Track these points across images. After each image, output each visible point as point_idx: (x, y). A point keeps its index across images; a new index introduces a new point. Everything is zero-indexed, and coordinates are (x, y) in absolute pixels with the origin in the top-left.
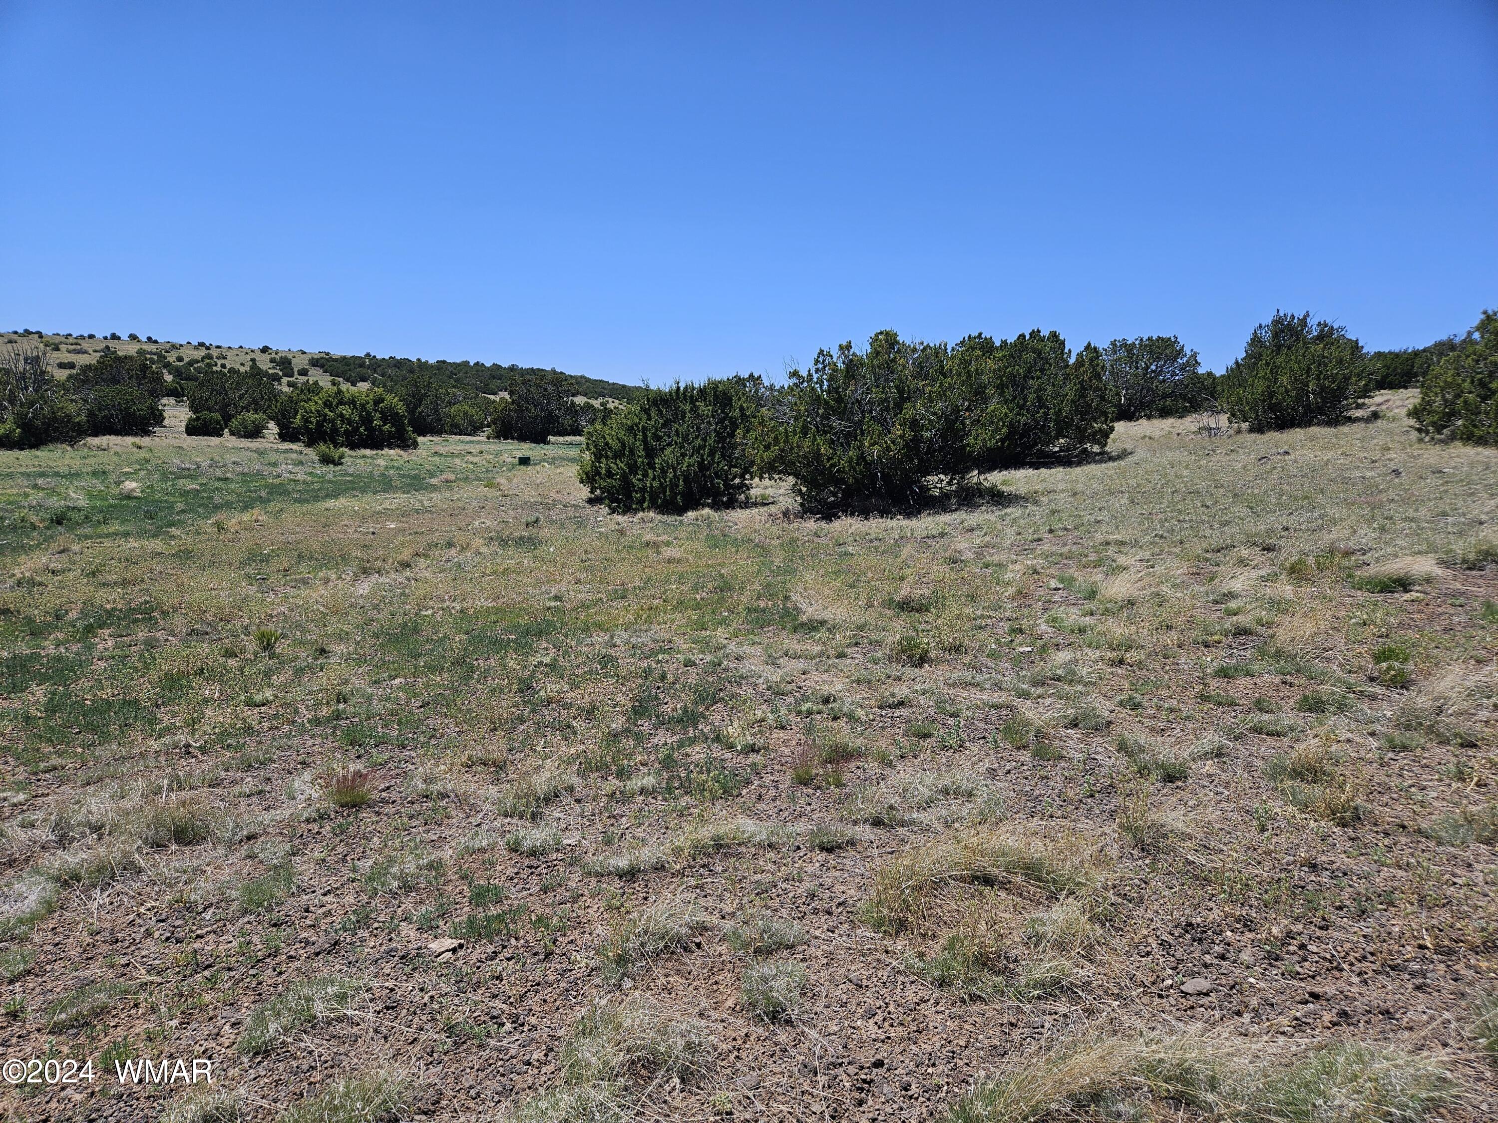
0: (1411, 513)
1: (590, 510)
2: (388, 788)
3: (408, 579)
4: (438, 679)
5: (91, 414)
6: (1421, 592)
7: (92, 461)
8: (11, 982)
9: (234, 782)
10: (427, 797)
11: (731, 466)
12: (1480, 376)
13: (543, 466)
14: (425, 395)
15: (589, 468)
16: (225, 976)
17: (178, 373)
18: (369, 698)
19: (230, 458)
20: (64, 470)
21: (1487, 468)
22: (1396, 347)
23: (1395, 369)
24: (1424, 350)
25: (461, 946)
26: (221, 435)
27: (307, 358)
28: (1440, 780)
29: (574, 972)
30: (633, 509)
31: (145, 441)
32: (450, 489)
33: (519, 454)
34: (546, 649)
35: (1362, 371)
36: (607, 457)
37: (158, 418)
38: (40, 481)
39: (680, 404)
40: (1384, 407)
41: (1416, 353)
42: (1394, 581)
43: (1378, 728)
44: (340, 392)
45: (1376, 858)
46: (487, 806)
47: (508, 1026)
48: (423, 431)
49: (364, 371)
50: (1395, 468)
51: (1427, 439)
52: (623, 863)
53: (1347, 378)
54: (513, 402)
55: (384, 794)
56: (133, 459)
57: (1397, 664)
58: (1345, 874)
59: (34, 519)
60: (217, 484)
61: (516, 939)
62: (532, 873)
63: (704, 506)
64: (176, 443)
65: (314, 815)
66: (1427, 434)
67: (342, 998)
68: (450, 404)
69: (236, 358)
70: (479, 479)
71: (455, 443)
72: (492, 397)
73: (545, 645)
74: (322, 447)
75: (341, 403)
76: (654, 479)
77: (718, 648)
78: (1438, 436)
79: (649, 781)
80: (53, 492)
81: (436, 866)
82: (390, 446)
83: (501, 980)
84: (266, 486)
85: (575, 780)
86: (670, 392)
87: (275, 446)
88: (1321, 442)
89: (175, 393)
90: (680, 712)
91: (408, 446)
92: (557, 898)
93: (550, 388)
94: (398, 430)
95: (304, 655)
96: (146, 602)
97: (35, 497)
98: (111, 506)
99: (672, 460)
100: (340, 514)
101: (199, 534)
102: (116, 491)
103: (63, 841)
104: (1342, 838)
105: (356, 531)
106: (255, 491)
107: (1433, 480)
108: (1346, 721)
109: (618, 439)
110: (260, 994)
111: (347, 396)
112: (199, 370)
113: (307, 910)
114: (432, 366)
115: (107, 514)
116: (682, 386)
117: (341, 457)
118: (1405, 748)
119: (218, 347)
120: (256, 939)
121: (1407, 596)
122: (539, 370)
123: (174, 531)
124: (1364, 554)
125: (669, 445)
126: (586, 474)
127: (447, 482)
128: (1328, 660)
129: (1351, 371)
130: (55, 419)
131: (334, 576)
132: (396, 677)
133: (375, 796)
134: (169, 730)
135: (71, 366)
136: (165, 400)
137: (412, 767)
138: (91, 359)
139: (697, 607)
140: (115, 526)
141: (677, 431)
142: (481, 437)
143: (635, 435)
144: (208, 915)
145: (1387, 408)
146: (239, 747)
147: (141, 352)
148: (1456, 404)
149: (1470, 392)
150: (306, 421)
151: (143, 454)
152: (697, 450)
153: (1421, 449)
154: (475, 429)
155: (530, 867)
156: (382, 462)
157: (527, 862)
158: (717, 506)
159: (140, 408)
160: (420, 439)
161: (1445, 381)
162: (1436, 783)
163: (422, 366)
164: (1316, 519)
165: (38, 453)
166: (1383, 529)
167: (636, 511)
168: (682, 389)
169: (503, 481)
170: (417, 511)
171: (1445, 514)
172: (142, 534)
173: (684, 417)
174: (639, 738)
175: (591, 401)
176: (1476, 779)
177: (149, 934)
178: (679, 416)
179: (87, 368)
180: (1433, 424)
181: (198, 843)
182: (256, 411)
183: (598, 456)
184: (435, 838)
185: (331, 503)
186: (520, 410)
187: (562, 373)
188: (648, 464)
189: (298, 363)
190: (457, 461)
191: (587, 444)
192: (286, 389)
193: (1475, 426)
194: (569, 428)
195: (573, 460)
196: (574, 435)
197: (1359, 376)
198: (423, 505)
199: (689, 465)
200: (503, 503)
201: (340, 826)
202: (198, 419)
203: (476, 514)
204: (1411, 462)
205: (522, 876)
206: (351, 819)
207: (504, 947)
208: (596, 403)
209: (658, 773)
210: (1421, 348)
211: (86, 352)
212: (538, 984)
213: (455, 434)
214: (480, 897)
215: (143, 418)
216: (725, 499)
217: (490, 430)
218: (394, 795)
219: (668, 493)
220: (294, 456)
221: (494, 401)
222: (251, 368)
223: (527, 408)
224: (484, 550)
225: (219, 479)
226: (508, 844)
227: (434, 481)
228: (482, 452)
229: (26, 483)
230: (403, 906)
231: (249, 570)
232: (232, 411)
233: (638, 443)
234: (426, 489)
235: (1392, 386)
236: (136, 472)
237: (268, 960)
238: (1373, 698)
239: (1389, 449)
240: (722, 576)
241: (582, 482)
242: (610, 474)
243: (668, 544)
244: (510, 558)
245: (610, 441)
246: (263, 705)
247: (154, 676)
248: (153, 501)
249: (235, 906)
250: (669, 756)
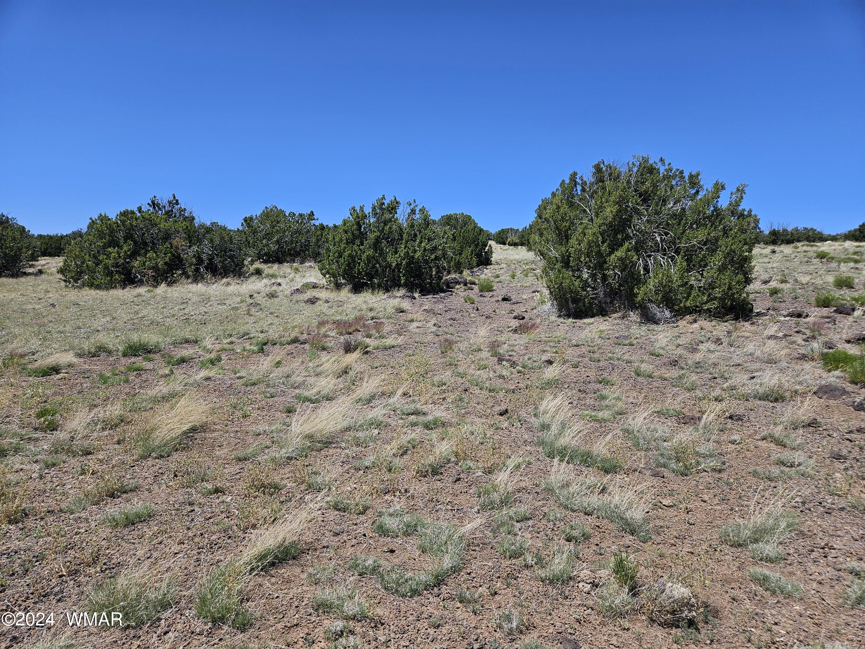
0: (61, 328)
6: (66, 373)
12: (93, 252)
21: (102, 302)
22: (52, 233)
23: (51, 245)
24: (67, 236)
28: (73, 477)
35: (29, 246)
40: (46, 267)
41: (62, 237)
42: (50, 369)
43: (39, 457)
45: (35, 535)
50: (52, 303)
51: (70, 286)
53: (20, 249)
57: (49, 418)
58: (16, 552)
66: (70, 283)
78: (76, 284)
88: (8, 288)
104: (16, 531)
107: (73, 309)
108: (20, 458)
118: (54, 465)
121: (59, 376)
124: (33, 354)
128: (9, 423)
129: (22, 245)
145: (48, 268)
148: (83, 267)
149: (89, 261)
153: (67, 291)
161: (75, 254)
162: (71, 479)
164: (4, 335)
166: (45, 339)
171: (79, 328)
176: (91, 471)
180: (72, 277)
193: (94, 279)
197: (28, 248)
204: (61, 299)
210: (65, 234)
235: (51, 255)
238: (37, 440)
239: (48, 292)
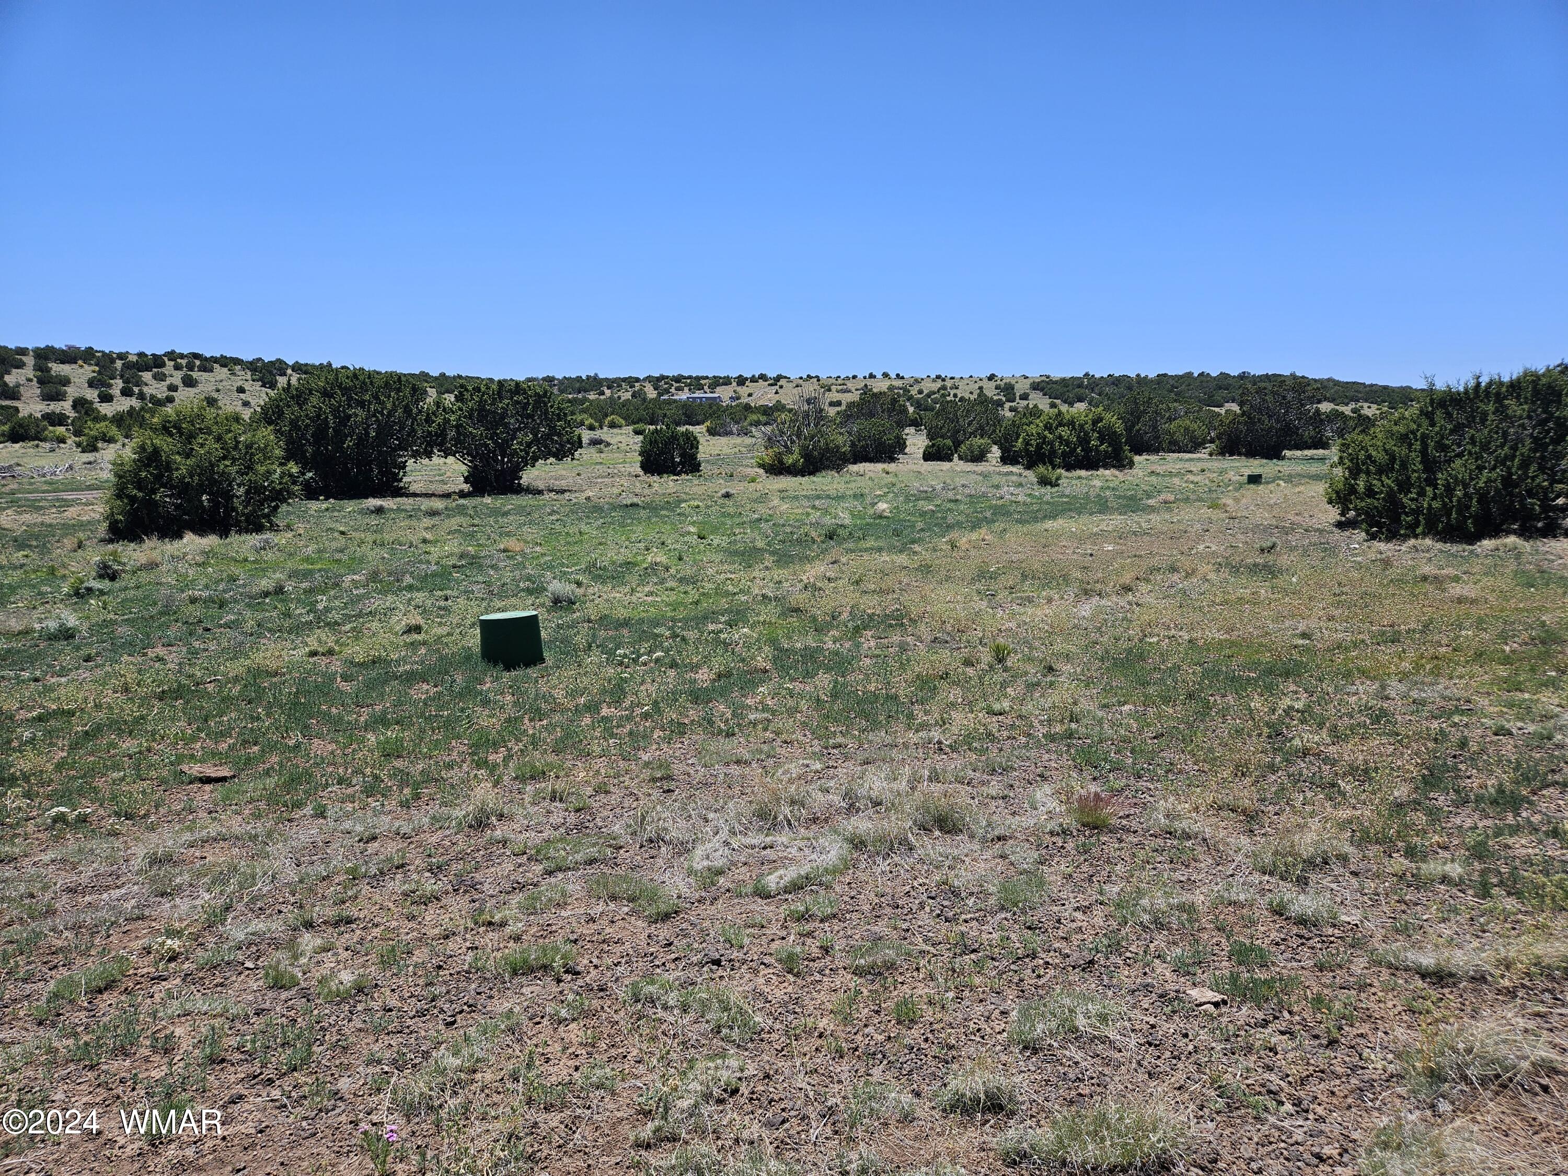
1: (1338, 536)
2: (1128, 816)
3: (1130, 603)
4: (1171, 711)
5: (853, 444)
7: (853, 485)
8: (822, 921)
9: (983, 783)
10: (1170, 833)
11: (1553, 481)
13: (1278, 485)
14: (1145, 412)
15: (1341, 486)
16: (990, 964)
17: (918, 405)
18: (1100, 722)
19: (959, 481)
20: (833, 493)
25: (1225, 1002)
26: (951, 460)
27: (1029, 382)
29: (1367, 1071)
30: (1401, 535)
31: (891, 467)
32: (1169, 510)
33: (1247, 472)
34: (1296, 692)
36: (1368, 473)
37: (901, 445)
38: (817, 503)
39: (1480, 404)
44: (1060, 413)
46: (1239, 858)
47: (1288, 1107)
48: (1139, 450)
49: (1082, 391)
52: (1427, 960)
54: (1243, 414)
55: (1124, 822)
56: (883, 483)
59: (813, 534)
60: (948, 505)
61: (1290, 1012)
62: (1303, 944)
63: (1508, 532)
64: (916, 468)
65: (1057, 829)
67: (1103, 1018)
68: (1170, 420)
69: (966, 388)
70: (1200, 500)
71: (1173, 461)
72: (1217, 409)
73: (1293, 688)
74: (1041, 469)
75: (1061, 424)
76: (1434, 498)
77: (1546, 717)
79: (1455, 870)
80: (826, 512)
81: (1188, 909)
82: (1106, 467)
83: (1276, 1053)
84: (990, 507)
85: (1348, 849)
86: (1466, 391)
87: (997, 469)
89: (915, 423)
90: (1492, 791)
91: (1124, 466)
92: (1337, 980)
93: (1290, 395)
94: (1114, 450)
95: (1033, 672)
96: (898, 610)
97: (815, 516)
98: (868, 524)
99: (1463, 474)
100: (1058, 535)
101: (936, 551)
102: (871, 511)
103: (852, 809)
105: (1074, 552)
106: (981, 512)
109: (1385, 450)
110: (1023, 991)
111: (1067, 417)
112: (935, 402)
113: (1059, 921)
114: (1152, 381)
115: (865, 531)
116: (1484, 381)
117: (1058, 479)
119: (952, 378)
120: (1013, 936)
122: (1274, 375)
123: (916, 547)
125: (1460, 455)
126: (1337, 493)
127: (1166, 503)
130: (827, 449)
131: (1056, 596)
132: (1125, 703)
133: (1114, 821)
134: (924, 726)
135: (839, 403)
136: (907, 430)
137: (1151, 799)
138: (854, 397)
139: (1506, 660)
140: (871, 543)
141: (1472, 438)
142: (1203, 454)
143: (1410, 445)
144: (970, 902)
146: (983, 751)
147: (891, 388)
150: (1027, 443)
151: (890, 479)
152: (1501, 462)
154: (1195, 445)
155: (1301, 937)
156: (1097, 483)
157: (1295, 930)
158: (1527, 533)
159: (889, 438)
160: (1137, 458)
163: (1142, 381)
165: (815, 479)
167: (1406, 538)
168: (1483, 384)
169: (1230, 502)
170: (1134, 533)
172: (891, 549)
173: (1483, 420)
174: (1434, 814)
175: (1341, 408)
177: (922, 906)
178: (1476, 418)
179: (851, 405)
181: (957, 834)
182: (982, 437)
183: (1355, 472)
184: (1182, 879)
185: (1049, 524)
186: (1251, 421)
187: (1303, 377)
188: (1425, 480)
189: (1020, 388)
190: (1176, 481)
191: (1341, 458)
192: (1009, 414)
194: (1310, 441)
195: (1317, 478)
196: (1316, 448)
198: (1141, 527)
199: (1489, 480)
200: (1231, 526)
201: (1084, 845)
202: (933, 445)
203: (1199, 539)
205: (1290, 944)
206: (1093, 840)
207: (1276, 1018)
208: (1347, 410)
209: (1467, 862)
211: (850, 391)
212: (1323, 1072)
213: (1174, 452)
214: (1241, 955)
215: (891, 446)
216: (1540, 525)
217: (1213, 446)
218: (1134, 825)
219: (1454, 515)
220: (1014, 478)
221: (1220, 414)
222: (979, 395)
223: (1259, 420)
224: (1212, 576)
225: (951, 501)
226: (1271, 904)
227: (1151, 502)
228: (1203, 471)
229: (808, 504)
230: (1156, 943)
231: (978, 586)
232: (961, 438)
233: (1413, 454)
234: (1143, 510)
236: (886, 494)
237: (1027, 960)
240: (1543, 624)
241: (1330, 502)
242: (1370, 492)
243: (1456, 579)
244: (1243, 588)
245: (1374, 453)
246: (1001, 714)
247: (909, 675)
248: (900, 520)
249: (992, 901)
250: (1483, 844)
